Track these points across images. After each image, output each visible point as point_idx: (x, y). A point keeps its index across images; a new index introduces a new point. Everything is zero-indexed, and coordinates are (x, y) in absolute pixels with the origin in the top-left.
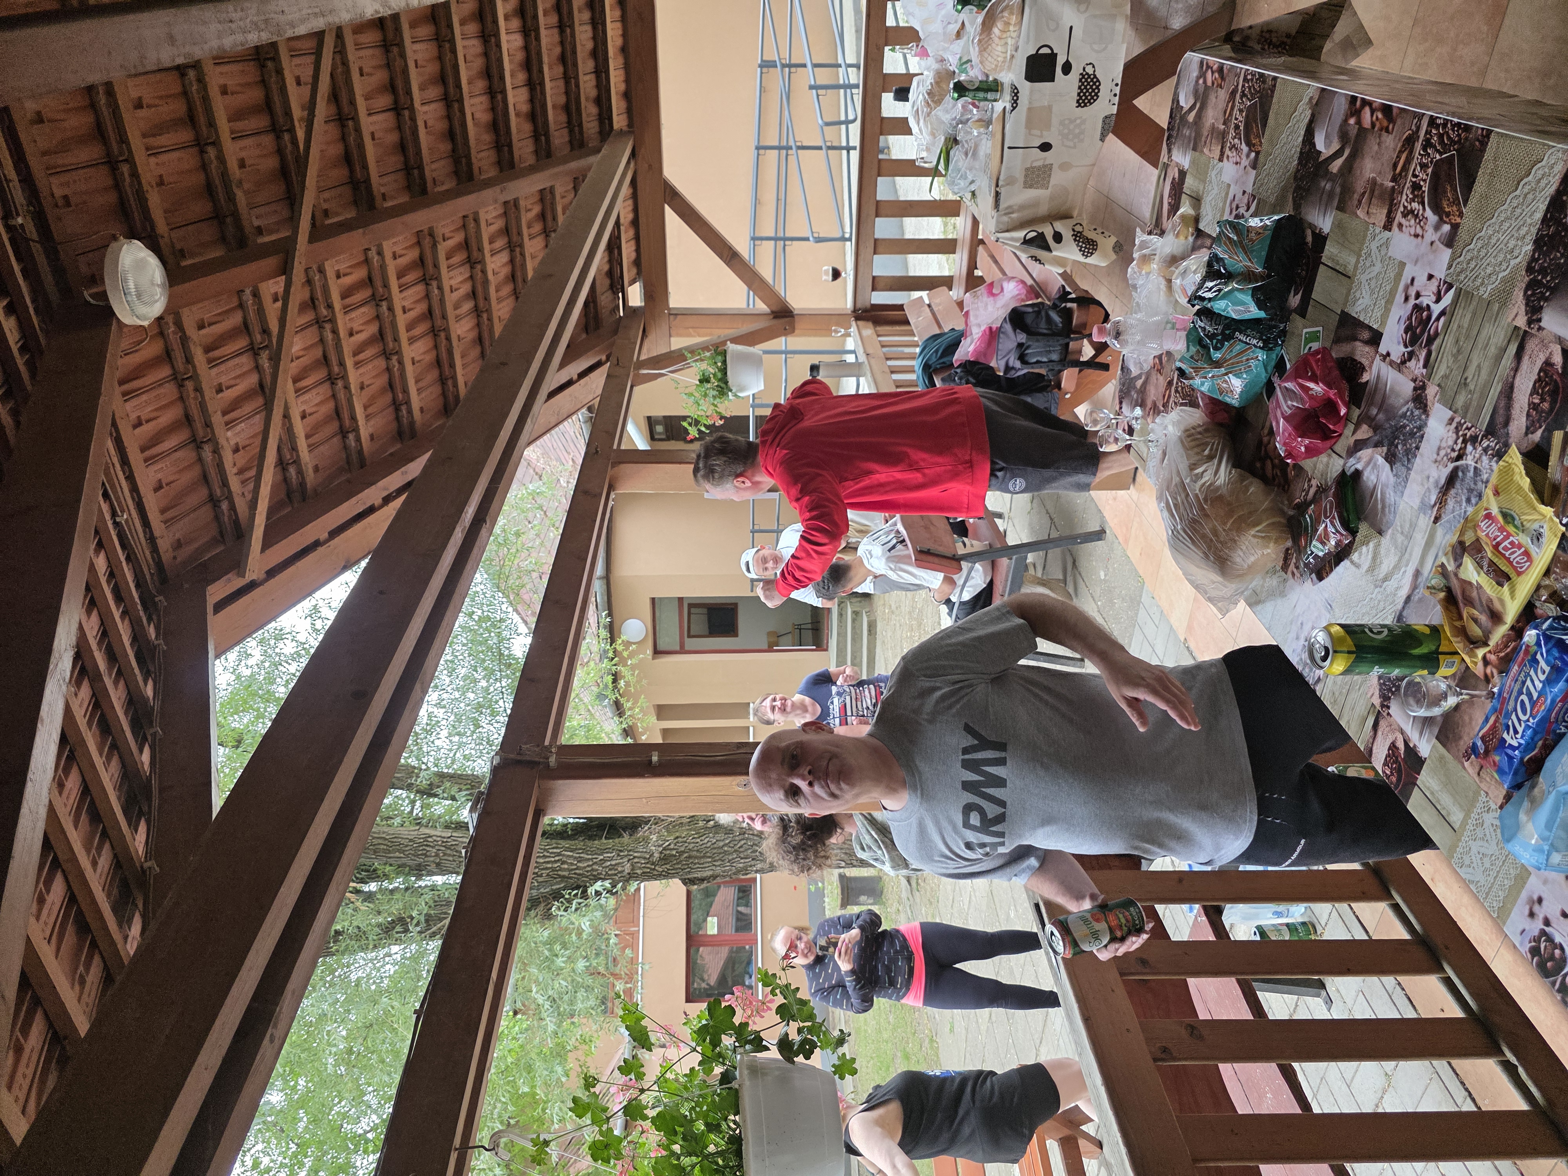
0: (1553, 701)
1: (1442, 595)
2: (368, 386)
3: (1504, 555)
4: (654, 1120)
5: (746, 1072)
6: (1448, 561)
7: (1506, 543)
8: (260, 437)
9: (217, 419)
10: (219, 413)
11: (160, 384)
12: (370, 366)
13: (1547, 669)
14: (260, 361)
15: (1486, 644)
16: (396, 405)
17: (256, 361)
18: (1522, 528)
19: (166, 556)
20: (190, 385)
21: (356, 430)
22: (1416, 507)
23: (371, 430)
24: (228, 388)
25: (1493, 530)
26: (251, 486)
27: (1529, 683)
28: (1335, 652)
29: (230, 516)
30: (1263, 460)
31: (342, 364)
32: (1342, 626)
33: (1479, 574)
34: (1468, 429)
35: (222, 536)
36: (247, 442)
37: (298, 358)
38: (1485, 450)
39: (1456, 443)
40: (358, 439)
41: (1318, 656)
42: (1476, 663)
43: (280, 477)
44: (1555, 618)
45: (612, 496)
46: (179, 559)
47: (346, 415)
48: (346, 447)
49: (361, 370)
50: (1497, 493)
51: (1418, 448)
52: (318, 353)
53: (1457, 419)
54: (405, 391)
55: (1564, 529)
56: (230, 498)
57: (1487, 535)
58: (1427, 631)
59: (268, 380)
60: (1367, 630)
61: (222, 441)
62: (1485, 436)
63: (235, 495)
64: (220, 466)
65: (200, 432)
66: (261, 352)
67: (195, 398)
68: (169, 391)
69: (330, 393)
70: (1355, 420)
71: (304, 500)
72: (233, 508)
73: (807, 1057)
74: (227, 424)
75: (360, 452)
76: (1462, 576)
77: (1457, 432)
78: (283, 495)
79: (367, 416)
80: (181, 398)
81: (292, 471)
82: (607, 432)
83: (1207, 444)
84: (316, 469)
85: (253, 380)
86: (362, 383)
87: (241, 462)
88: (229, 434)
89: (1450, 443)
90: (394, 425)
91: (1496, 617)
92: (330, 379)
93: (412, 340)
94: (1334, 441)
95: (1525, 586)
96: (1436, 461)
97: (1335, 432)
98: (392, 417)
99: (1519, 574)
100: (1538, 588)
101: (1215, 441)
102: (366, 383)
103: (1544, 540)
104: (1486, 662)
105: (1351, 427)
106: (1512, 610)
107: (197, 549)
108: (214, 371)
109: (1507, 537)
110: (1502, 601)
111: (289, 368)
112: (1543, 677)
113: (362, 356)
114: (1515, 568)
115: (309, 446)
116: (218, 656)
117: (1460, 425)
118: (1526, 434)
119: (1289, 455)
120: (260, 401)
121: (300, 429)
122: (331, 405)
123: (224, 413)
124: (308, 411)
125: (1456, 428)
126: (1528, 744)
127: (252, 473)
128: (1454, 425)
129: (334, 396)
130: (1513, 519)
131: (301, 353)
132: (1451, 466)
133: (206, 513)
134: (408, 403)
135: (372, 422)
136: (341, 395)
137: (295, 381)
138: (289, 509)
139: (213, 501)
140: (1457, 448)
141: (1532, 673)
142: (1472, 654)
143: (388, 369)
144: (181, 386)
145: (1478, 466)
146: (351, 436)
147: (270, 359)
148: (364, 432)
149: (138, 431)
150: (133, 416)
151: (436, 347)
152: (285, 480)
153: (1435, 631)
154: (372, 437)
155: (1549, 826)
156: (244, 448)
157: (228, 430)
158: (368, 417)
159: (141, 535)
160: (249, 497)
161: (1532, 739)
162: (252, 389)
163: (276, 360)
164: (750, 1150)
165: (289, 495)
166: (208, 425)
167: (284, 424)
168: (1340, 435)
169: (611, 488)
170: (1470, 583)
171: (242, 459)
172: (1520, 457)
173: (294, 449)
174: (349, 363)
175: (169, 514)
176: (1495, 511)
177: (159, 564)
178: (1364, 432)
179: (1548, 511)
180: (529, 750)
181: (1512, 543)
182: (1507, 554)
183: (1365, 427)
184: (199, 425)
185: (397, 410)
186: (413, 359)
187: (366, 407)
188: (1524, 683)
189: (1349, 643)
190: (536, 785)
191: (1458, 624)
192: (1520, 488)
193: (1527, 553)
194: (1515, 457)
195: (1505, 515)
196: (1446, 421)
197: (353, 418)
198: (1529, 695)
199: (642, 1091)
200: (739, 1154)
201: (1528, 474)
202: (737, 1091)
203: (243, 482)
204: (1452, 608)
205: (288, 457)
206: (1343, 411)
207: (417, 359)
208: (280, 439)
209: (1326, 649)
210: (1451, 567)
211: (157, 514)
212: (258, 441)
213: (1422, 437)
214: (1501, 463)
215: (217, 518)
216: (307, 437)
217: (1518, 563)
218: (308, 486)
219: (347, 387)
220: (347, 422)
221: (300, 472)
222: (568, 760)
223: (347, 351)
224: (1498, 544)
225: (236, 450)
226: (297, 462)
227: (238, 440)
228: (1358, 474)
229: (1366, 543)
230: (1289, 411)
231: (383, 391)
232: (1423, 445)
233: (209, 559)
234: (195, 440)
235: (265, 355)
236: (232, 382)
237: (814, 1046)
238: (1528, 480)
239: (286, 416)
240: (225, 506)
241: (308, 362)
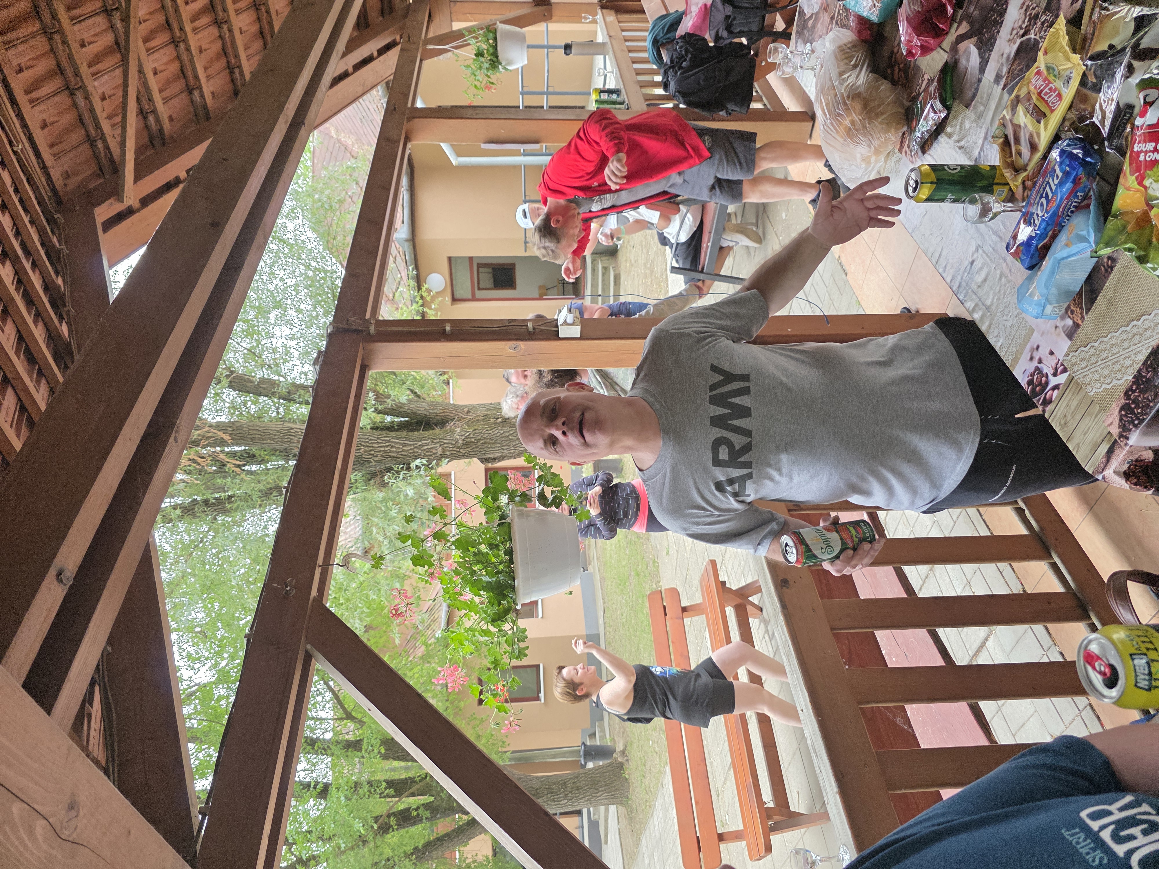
0: (1061, 198)
1: (1001, 140)
2: (205, 50)
3: (1043, 99)
4: (453, 543)
5: (515, 514)
6: (1007, 113)
7: (1047, 90)
8: (122, 88)
9: (84, 70)
10: (85, 64)
11: (32, 36)
12: (205, 32)
13: (1060, 175)
14: (113, 21)
15: (1026, 170)
16: (230, 69)
17: (110, 22)
18: (1058, 76)
19: (59, 184)
20: (57, 38)
21: (200, 87)
22: (992, 80)
23: (212, 89)
24: (90, 44)
25: (1040, 82)
26: (119, 130)
27: (1048, 189)
28: (922, 183)
29: (105, 155)
30: (892, 67)
31: (182, 29)
32: (928, 165)
33: (1026, 116)
34: (1033, 9)
35: (101, 170)
36: (112, 92)
37: (145, 21)
38: (1043, 24)
39: (1024, 22)
40: (202, 96)
41: (910, 190)
42: (1017, 186)
43: (142, 124)
44: (1070, 139)
45: (409, 146)
46: (69, 188)
47: (190, 74)
48: (192, 102)
49: (199, 36)
50: (1045, 53)
51: (998, 32)
52: (160, 18)
53: (1027, 4)
54: (237, 57)
55: (1084, 68)
56: (103, 138)
57: (1035, 87)
58: (988, 168)
59: (122, 38)
60: (946, 167)
61: (90, 89)
62: (1044, 12)
63: (107, 136)
64: (92, 110)
65: (72, 80)
66: (114, 13)
67: (64, 51)
68: (41, 43)
69: (175, 54)
70: (958, 20)
71: (164, 144)
72: (107, 147)
73: (557, 507)
74: (93, 75)
75: (205, 106)
76: (1015, 122)
77: (1026, 14)
78: (146, 140)
79: (207, 77)
80: (52, 50)
81: (151, 119)
82: (402, 93)
83: (852, 57)
84: (171, 119)
85: (109, 39)
86: (200, 47)
87: (109, 110)
88: (96, 83)
89: (1020, 23)
90: (230, 87)
91: (1033, 147)
92: (173, 42)
93: (238, 12)
94: (942, 38)
95: (1054, 119)
96: (1009, 40)
97: (943, 30)
98: (228, 79)
99: (1052, 111)
100: (1064, 120)
101: (859, 55)
102: (203, 48)
103: (1071, 82)
104: (1025, 188)
105: (955, 25)
106: (1043, 140)
107: (84, 179)
108: (76, 28)
109: (1047, 85)
110: (1038, 135)
111: (138, 32)
112: (1056, 181)
113: (198, 23)
114: (1050, 107)
115: (163, 99)
116: (111, 266)
117: (1028, 6)
118: (1072, 5)
119: (910, 53)
120: (117, 57)
121: (154, 84)
122: (176, 65)
123: (90, 66)
124: (159, 69)
125: (1026, 10)
126: (1042, 234)
127: (119, 119)
128: (1025, 8)
129: (178, 57)
130: (1054, 70)
131: (147, 17)
132: (1018, 41)
133: (85, 150)
134: (240, 67)
135: (212, 82)
136: (185, 56)
137: (145, 41)
138: (153, 151)
139: (91, 141)
140: (1024, 26)
141: (1051, 181)
142: (1014, 179)
143: (221, 37)
144: (50, 39)
145: (1037, 37)
146: (196, 93)
147: (122, 20)
148: (207, 89)
149: (21, 76)
150: (15, 63)
151: (259, 19)
152: (147, 127)
153: (993, 167)
154: (213, 94)
155: (1046, 287)
156: (109, 97)
157: (95, 80)
158: (209, 77)
159: (36, 166)
160: (119, 139)
161: (1045, 229)
162: (110, 47)
163: (126, 19)
164: (518, 557)
165: (151, 139)
166: (77, 74)
167: (140, 79)
168: (947, 33)
169: (407, 139)
170: (1020, 126)
171: (109, 106)
172: (1064, 21)
173: (151, 100)
174: (188, 28)
175: (57, 149)
176: (1043, 68)
177: (54, 190)
178: (964, 28)
179: (1076, 58)
180: (354, 322)
181: (1050, 89)
182: (1046, 98)
183: (964, 24)
184: (70, 74)
185: (232, 72)
186: (240, 29)
187: (206, 69)
188: (1044, 189)
189: (933, 177)
190: (361, 345)
191: (1009, 160)
192: (1062, 47)
193: (1059, 96)
194: (1061, 23)
195: (1048, 68)
196: (1019, 6)
197: (196, 77)
198: (1047, 197)
199: (445, 524)
200: (511, 561)
201: (1067, 34)
202: (509, 524)
203: (112, 126)
204: (1007, 150)
205: (147, 107)
206: (950, 10)
207: (244, 29)
208: (138, 91)
209: (916, 182)
210: (1008, 117)
211: (47, 149)
212: (120, 93)
213: (1002, 22)
214: (1052, 30)
215: (95, 155)
216: (160, 91)
217: (1053, 103)
218: (166, 132)
219: (188, 49)
220: (192, 81)
221: (158, 120)
222: (383, 329)
223: (185, 16)
224: (1042, 91)
225: (103, 99)
226: (154, 111)
227: (103, 89)
228: (956, 62)
229: (956, 118)
230: (912, 15)
231: (218, 57)
232: (1002, 29)
233: (95, 187)
234: (68, 88)
235: (117, 16)
236: (92, 39)
237: (561, 500)
238: (1067, 37)
239: (141, 72)
240: (100, 145)
241: (154, 26)
